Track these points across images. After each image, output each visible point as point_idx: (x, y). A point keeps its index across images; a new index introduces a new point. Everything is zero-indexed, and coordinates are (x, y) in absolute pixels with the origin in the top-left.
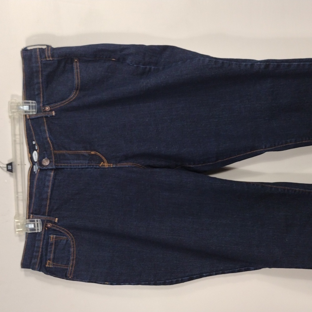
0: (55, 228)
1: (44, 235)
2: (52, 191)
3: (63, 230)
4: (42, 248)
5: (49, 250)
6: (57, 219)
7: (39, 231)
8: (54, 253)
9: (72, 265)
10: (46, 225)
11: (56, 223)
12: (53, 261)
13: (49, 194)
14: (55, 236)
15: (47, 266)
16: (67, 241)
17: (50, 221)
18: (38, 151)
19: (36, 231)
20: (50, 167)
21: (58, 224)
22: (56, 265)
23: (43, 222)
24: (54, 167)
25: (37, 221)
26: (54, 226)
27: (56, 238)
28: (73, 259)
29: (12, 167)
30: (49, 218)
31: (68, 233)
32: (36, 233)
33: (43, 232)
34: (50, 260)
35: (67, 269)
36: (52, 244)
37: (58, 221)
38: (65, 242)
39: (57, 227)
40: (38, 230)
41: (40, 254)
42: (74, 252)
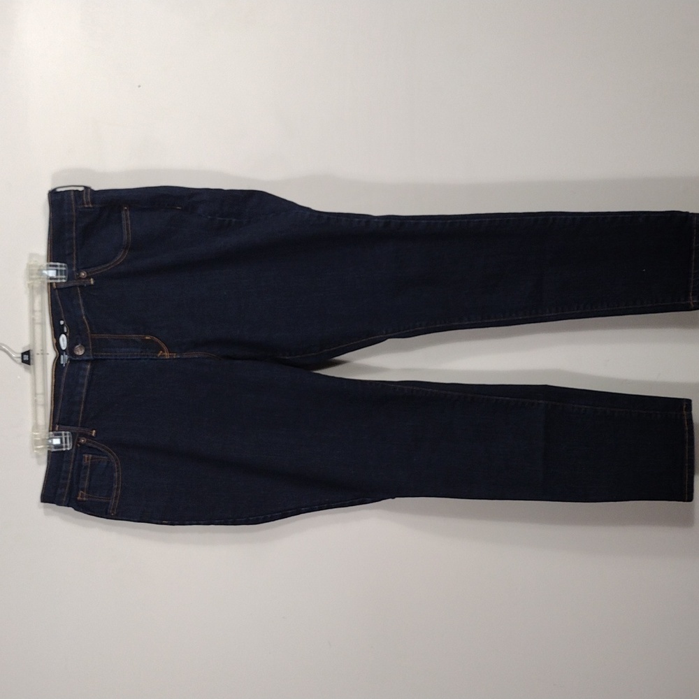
0: (90, 444)
1: (75, 455)
2: (88, 391)
3: (103, 448)
4: (72, 474)
5: (82, 476)
6: (94, 431)
7: (68, 449)
8: (90, 480)
9: (116, 497)
10: (79, 440)
11: (93, 437)
12: (88, 492)
13: (84, 396)
14: (91, 456)
15: (78, 498)
16: (108, 462)
17: (85, 435)
18: (68, 335)
19: (64, 449)
20: (86, 358)
21: (96, 439)
22: (92, 497)
23: (73, 435)
24: (92, 357)
25: (65, 434)
26: (90, 442)
27: (92, 459)
28: (117, 488)
29: (29, 357)
30: (82, 430)
31: (110, 452)
32: (63, 451)
33: (74, 450)
34: (83, 490)
35: (109, 503)
36: (86, 467)
37: (96, 433)
38: (105, 464)
39: (93, 443)
40: (66, 447)
41: (69, 481)
42: (118, 477)
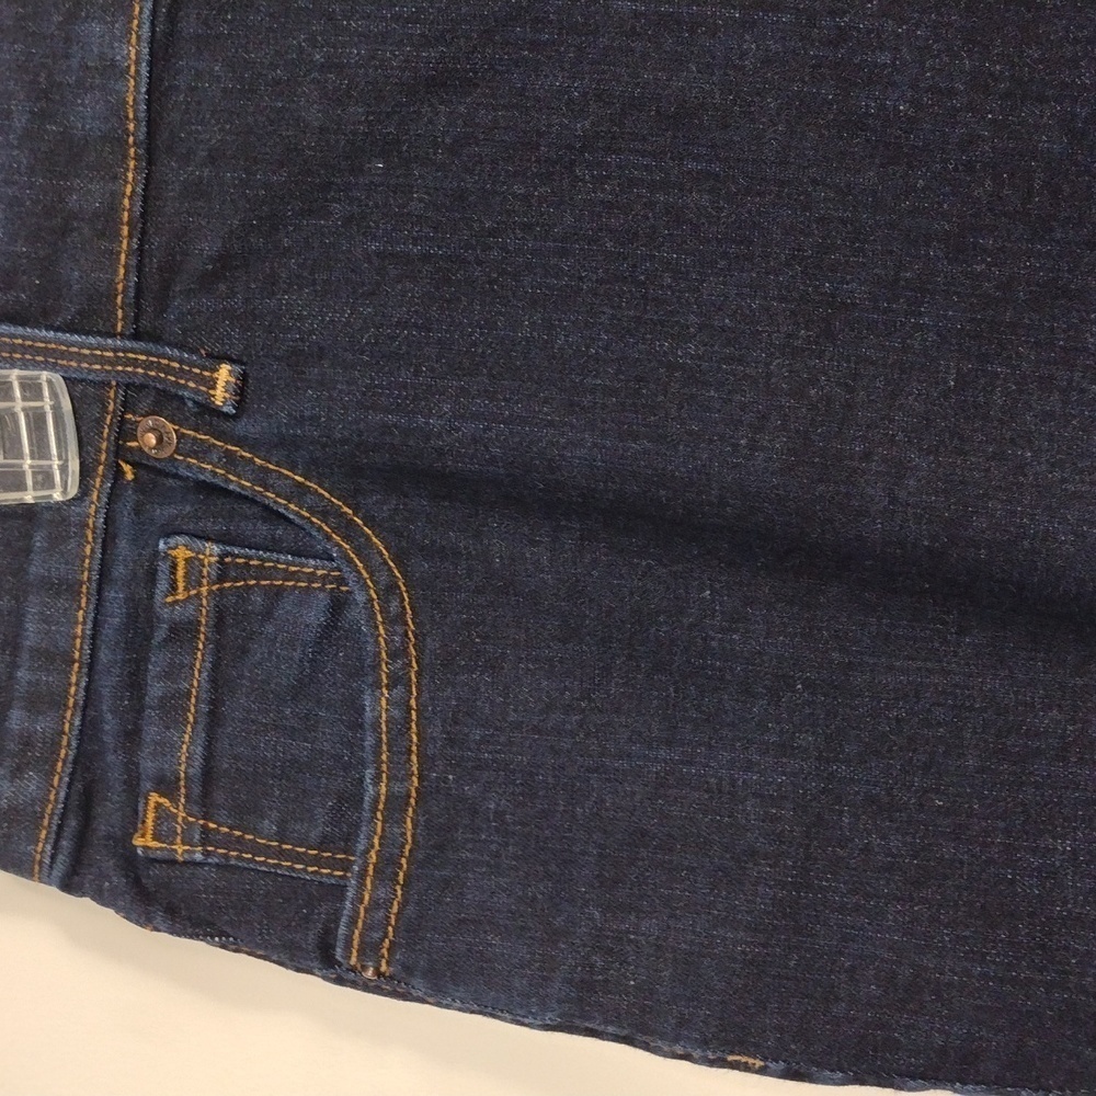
0: (208, 470)
1: (108, 539)
2: (161, 53)
3: (298, 493)
4: (92, 667)
5: (156, 689)
6: (224, 373)
7: (57, 496)
8: (214, 719)
9: (387, 864)
10: (124, 431)
11: (217, 412)
12: (204, 803)
13: (133, 91)
14: (212, 550)
15: (143, 841)
16: (338, 605)
17: (166, 401)
19: (29, 497)
21: (243, 427)
22: (228, 842)
23: (84, 394)
25: (32, 389)
26: (202, 452)
28: (396, 805)
30: (140, 362)
31: (348, 530)
32: (28, 513)
33: (94, 508)
34: (166, 786)
35: (338, 891)
36: (183, 632)
37: (241, 391)
38: (315, 615)
39: (230, 461)
40: (45, 479)
41: (71, 721)
42: (399, 729)
